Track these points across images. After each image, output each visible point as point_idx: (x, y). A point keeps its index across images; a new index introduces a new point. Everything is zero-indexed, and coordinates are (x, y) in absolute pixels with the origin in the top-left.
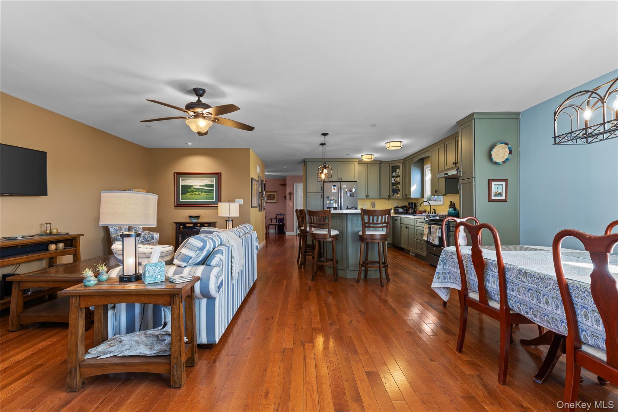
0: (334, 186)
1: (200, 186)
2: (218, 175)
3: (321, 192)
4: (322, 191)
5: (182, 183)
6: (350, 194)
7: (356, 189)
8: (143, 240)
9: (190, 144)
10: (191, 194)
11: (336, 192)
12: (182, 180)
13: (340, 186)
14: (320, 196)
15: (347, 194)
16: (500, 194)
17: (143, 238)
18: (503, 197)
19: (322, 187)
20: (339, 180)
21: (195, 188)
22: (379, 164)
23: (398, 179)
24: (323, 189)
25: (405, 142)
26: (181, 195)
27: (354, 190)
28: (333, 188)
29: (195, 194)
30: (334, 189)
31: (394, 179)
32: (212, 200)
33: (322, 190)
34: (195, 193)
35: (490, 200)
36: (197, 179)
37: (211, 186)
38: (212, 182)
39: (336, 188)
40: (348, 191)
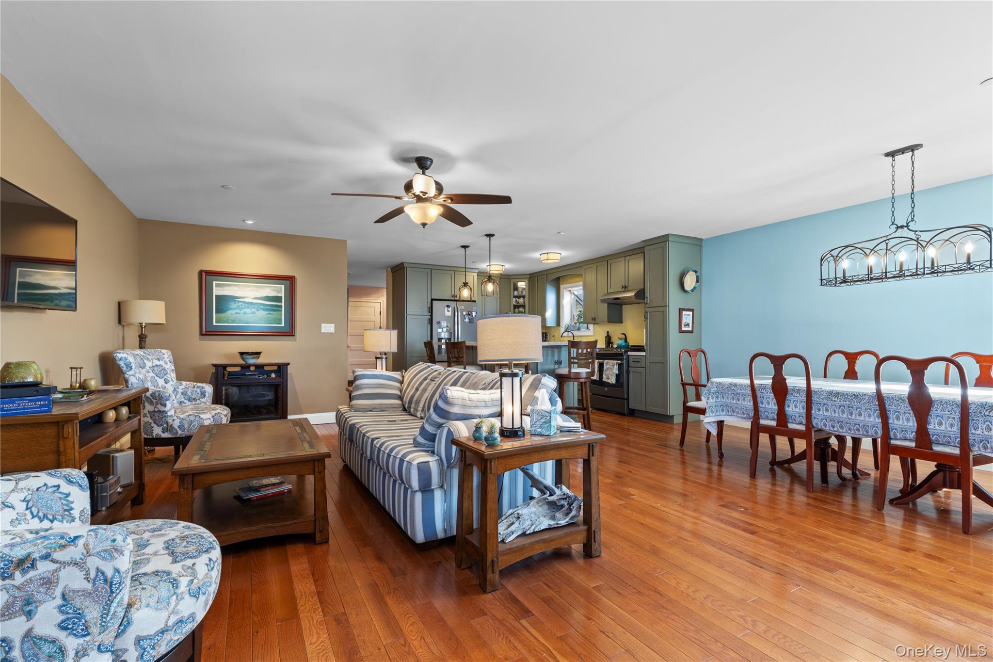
0: (447, 306)
1: (256, 298)
2: (290, 281)
3: (427, 315)
4: (430, 314)
5: (217, 291)
6: (469, 319)
7: (476, 312)
8: (183, 400)
9: (250, 222)
10: (236, 313)
11: (450, 315)
12: (217, 285)
13: (456, 307)
14: (426, 322)
15: (465, 319)
16: (688, 325)
17: (182, 394)
18: (690, 329)
19: (429, 308)
20: (453, 299)
21: (244, 302)
22: (499, 278)
23: (521, 300)
24: (431, 310)
25: (565, 253)
26: (216, 313)
27: (474, 314)
28: (446, 309)
29: (245, 313)
30: (448, 311)
31: (516, 300)
32: (279, 324)
33: (429, 312)
34: (244, 310)
35: (681, 331)
36: (249, 286)
37: (278, 299)
38: (278, 292)
39: (450, 309)
40: (466, 314)
